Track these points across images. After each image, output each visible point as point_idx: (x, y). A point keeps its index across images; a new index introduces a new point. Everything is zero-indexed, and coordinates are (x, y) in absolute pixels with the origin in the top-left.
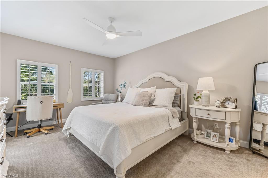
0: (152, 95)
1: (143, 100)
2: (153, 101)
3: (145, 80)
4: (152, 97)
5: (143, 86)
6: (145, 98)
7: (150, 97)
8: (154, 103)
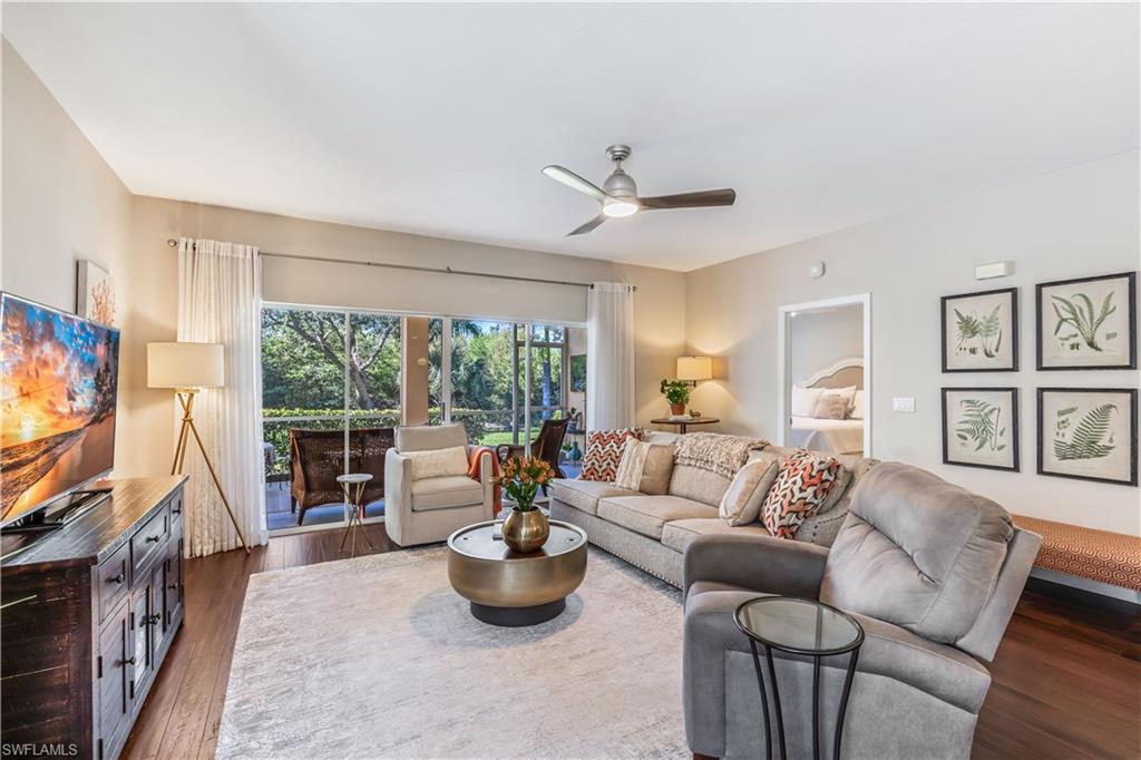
0: (848, 400)
1: (832, 410)
2: (851, 411)
3: (828, 372)
4: (850, 406)
5: (825, 383)
6: (837, 406)
7: (846, 405)
8: (854, 416)
